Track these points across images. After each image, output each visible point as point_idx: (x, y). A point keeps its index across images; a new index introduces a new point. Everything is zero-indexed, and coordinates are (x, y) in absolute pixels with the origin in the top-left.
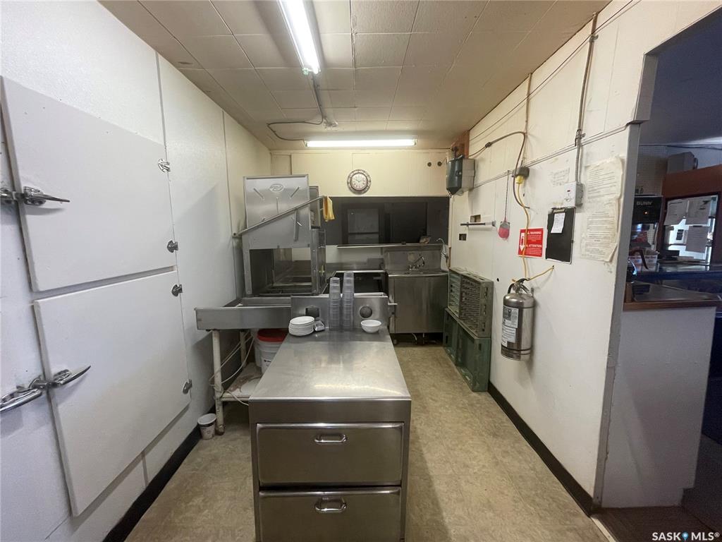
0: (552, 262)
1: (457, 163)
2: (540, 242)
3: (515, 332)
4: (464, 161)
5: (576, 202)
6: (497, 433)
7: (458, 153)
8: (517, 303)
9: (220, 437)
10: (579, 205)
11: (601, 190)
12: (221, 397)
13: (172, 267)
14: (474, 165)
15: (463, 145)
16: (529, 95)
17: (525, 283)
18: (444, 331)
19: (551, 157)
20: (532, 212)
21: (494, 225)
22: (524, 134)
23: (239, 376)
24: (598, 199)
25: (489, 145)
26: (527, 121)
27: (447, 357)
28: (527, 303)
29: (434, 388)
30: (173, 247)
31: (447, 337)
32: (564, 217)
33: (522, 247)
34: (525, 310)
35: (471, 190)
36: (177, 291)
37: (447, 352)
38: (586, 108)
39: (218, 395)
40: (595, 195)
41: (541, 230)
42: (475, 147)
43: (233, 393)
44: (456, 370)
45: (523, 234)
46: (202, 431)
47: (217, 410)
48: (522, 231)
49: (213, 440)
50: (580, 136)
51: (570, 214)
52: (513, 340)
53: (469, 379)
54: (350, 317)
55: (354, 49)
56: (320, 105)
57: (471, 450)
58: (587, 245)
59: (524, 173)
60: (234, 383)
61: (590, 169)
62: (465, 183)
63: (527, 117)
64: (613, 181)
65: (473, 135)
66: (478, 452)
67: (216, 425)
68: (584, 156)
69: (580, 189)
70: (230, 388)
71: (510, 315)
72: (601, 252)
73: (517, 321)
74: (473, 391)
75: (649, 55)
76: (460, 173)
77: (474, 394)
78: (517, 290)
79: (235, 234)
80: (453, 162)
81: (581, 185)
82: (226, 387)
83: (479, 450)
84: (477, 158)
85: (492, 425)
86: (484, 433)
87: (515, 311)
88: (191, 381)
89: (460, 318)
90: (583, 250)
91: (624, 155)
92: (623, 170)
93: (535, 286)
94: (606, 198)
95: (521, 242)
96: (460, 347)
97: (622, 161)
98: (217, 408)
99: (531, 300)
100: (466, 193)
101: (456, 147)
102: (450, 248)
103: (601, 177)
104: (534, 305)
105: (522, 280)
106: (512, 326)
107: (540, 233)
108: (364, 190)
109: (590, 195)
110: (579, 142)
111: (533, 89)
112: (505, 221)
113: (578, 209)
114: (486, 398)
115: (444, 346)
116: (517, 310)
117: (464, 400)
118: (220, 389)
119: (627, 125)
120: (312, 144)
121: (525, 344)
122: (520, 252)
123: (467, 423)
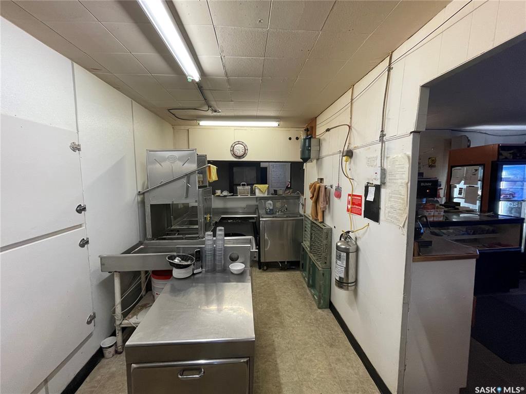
0: (368, 221)
1: (307, 140)
2: (360, 205)
3: (343, 270)
4: (312, 140)
5: (381, 181)
6: (333, 344)
7: (309, 133)
8: (345, 249)
9: (119, 356)
10: (383, 183)
11: (397, 175)
12: (121, 324)
13: (81, 225)
14: (319, 142)
15: (312, 128)
16: (352, 100)
17: (351, 234)
18: (300, 260)
19: (366, 146)
20: (355, 182)
21: (332, 187)
22: (349, 127)
23: (138, 304)
24: (395, 181)
25: (328, 130)
26: (351, 118)
27: (302, 279)
28: (352, 249)
29: (290, 306)
30: (81, 209)
31: (303, 264)
32: (374, 190)
33: (349, 207)
34: (350, 254)
35: (318, 159)
36: (84, 243)
37: (302, 275)
38: (387, 116)
39: (118, 323)
40: (393, 178)
41: (361, 196)
42: (320, 130)
43: (130, 320)
44: (308, 291)
45: (350, 197)
46: (104, 352)
47: (117, 334)
48: (349, 195)
49: (112, 359)
50: (382, 135)
51: (378, 188)
52: (342, 275)
53: (316, 298)
54: (221, 263)
55: (224, 66)
56: (205, 99)
57: (313, 359)
58: (389, 212)
59: (349, 154)
60: (133, 311)
61: (389, 159)
62: (313, 155)
63: (351, 116)
64: (403, 170)
65: (319, 121)
66: (319, 361)
67: (116, 345)
68: (386, 150)
69: (383, 172)
70: (128, 316)
71: (340, 258)
72: (397, 219)
73: (345, 262)
74: (319, 308)
75: (423, 87)
76: (309, 148)
77: (319, 311)
78: (346, 239)
79: (139, 192)
80: (305, 140)
81: (384, 169)
82: (125, 315)
83: (319, 359)
84: (321, 138)
85: (330, 336)
86: (323, 344)
87: (344, 255)
88: (94, 314)
89: (311, 252)
90: (387, 215)
91: (410, 153)
92: (409, 164)
93: (358, 236)
94: (400, 181)
95: (349, 203)
96: (311, 273)
97: (408, 157)
98: (117, 332)
99: (355, 247)
100: (315, 161)
101: (307, 129)
102: (305, 199)
103: (396, 166)
104: (357, 250)
105: (348, 232)
106: (342, 265)
107: (360, 198)
108: (243, 156)
109: (390, 178)
110: (382, 139)
111: (354, 96)
112: (338, 186)
113: (383, 186)
114: (327, 314)
115: (301, 271)
116: (345, 254)
117: (311, 316)
118: (120, 317)
119: (411, 133)
120: (203, 123)
121: (351, 279)
122: (348, 210)
123: (312, 335)
